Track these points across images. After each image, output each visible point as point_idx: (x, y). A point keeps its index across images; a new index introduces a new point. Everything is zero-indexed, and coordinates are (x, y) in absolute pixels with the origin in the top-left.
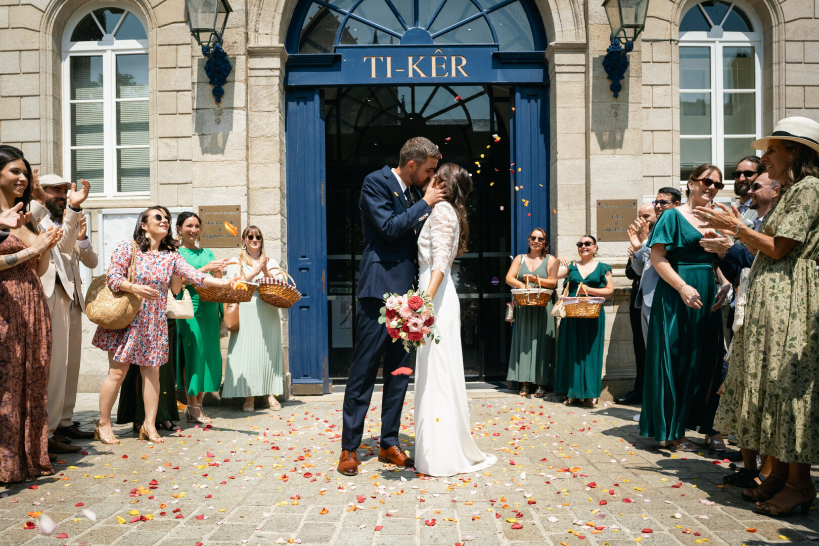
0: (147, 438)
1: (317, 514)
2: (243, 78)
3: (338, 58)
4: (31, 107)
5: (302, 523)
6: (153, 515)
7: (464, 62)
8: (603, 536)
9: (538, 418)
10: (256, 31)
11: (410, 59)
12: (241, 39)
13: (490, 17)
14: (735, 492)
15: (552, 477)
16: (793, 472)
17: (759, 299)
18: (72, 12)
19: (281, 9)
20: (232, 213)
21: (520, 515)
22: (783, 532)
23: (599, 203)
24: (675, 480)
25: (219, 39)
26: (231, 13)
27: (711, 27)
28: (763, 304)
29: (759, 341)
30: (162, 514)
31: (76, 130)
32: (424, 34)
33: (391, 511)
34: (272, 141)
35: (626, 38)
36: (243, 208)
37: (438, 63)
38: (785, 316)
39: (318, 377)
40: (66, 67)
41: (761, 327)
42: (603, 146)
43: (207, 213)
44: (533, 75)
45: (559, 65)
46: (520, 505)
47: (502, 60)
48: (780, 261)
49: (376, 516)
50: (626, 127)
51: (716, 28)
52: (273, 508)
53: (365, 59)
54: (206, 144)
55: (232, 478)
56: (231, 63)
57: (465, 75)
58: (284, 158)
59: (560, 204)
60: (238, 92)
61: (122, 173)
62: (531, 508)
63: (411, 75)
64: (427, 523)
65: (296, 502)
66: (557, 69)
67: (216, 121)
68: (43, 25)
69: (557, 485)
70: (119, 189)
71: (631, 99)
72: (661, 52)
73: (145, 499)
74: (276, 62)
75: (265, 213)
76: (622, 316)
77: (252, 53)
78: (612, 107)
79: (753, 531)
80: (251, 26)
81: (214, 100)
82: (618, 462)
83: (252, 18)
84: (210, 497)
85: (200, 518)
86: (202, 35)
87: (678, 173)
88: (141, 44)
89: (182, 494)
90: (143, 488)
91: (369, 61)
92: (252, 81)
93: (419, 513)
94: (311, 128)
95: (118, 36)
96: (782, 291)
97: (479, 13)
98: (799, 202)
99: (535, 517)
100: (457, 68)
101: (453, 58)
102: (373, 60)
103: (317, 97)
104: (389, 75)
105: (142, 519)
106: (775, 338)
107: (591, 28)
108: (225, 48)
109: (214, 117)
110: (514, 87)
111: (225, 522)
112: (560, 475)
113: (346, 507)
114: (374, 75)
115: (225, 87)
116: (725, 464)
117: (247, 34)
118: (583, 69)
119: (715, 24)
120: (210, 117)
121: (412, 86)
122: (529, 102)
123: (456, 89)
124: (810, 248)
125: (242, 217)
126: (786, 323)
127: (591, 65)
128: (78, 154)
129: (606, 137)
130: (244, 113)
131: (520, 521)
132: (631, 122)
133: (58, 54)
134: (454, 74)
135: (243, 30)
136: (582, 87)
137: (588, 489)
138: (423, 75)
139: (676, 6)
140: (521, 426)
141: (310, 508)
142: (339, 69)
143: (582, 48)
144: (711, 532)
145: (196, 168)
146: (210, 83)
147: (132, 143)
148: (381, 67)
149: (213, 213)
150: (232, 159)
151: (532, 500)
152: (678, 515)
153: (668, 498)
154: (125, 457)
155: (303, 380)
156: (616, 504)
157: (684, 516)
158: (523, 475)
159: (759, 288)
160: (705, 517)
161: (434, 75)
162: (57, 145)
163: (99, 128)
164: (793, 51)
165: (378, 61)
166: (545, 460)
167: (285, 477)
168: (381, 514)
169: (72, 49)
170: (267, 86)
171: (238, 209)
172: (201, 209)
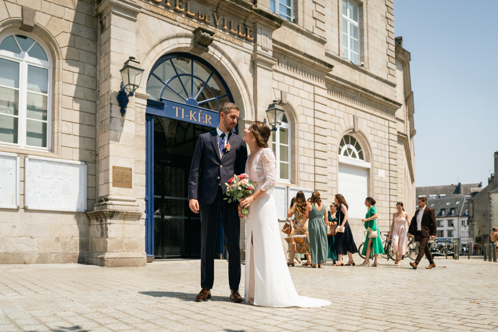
3: (163, 104)
7: (210, 118)
11: (191, 112)
13: (218, 100)
20: (128, 171)
32: (195, 102)
34: (142, 139)
36: (133, 170)
37: (201, 116)
43: (116, 170)
53: (174, 107)
54: (117, 135)
57: (210, 123)
60: (132, 113)
63: (191, 119)
67: (121, 125)
74: (145, 102)
75: (139, 173)
81: (120, 114)
91: (175, 108)
97: (214, 98)
100: (208, 120)
101: (206, 115)
102: (177, 108)
103: (154, 120)
104: (183, 117)
107: (258, 117)
109: (120, 123)
114: (177, 116)
115: (126, 109)
120: (118, 122)
125: (133, 174)
130: (134, 124)
134: (206, 122)
138: (195, 120)
142: (163, 109)
145: (112, 146)
146: (119, 106)
148: (180, 112)
149: (120, 170)
150: (128, 144)
161: (199, 121)
164: (302, 135)
165: (179, 109)
170: (141, 112)
171: (131, 169)
172: (114, 167)
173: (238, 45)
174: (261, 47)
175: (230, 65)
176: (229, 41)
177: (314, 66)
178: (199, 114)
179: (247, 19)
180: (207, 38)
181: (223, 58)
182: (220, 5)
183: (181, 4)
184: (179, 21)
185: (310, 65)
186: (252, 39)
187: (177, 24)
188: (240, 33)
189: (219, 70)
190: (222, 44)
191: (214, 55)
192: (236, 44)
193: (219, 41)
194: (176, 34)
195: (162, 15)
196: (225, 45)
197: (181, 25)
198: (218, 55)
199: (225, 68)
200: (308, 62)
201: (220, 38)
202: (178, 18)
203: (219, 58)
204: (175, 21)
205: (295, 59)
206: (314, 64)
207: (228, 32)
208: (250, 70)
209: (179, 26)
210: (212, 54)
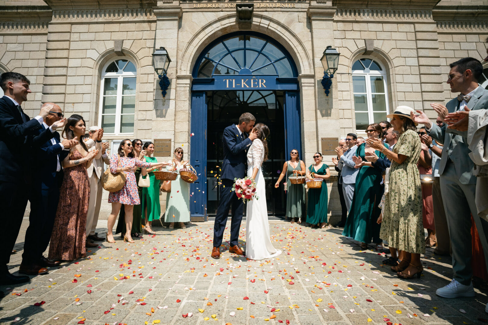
0: (127, 241)
1: (202, 276)
2: (174, 87)
3: (213, 80)
4: (87, 98)
5: (196, 281)
6: (130, 276)
7: (265, 81)
8: (330, 288)
9: (299, 233)
10: (180, 69)
11: (243, 80)
12: (174, 72)
13: (275, 64)
14: (388, 268)
15: (306, 261)
16: (413, 258)
17: (394, 181)
18: (107, 61)
19: (191, 61)
20: (167, 142)
21: (293, 278)
22: (410, 286)
23: (322, 139)
24: (362, 262)
25: (165, 72)
26: (171, 62)
27: (365, 68)
28: (396, 183)
29: (395, 199)
30: (134, 276)
31: (105, 107)
32: (248, 71)
33: (235, 276)
34: (185, 113)
35: (330, 73)
36: (172, 140)
37: (254, 82)
38: (405, 188)
39: (202, 214)
40: (103, 82)
41: (396, 193)
42: (323, 116)
43: (157, 142)
44: (293, 87)
45: (303, 83)
46: (293, 273)
47: (280, 81)
48: (401, 164)
49: (228, 277)
50: (332, 108)
51: (366, 69)
52: (183, 274)
53: (224, 80)
54: (158, 114)
55: (165, 259)
56: (170, 82)
57: (265, 87)
58: (190, 119)
59: (306, 140)
60: (172, 93)
61: (122, 125)
62: (297, 275)
63: (243, 86)
64: (251, 281)
65: (193, 271)
66: (303, 85)
68: (95, 65)
69: (309, 264)
70: (121, 132)
71: (333, 97)
72: (345, 78)
73: (126, 269)
74: (188, 81)
75: (181, 142)
76: (334, 187)
77: (178, 78)
78: (326, 100)
79: (397, 286)
80: (179, 67)
81: (162, 96)
82: (336, 254)
83: (179, 64)
84: (155, 268)
85: (151, 278)
86: (159, 71)
87: (355, 126)
88: (134, 73)
89: (143, 267)
90: (125, 264)
91: (226, 81)
92: (178, 88)
93: (248, 277)
94: (201, 107)
95: (124, 70)
96: (403, 177)
97: (271, 63)
98: (406, 140)
99: (299, 279)
100: (262, 84)
101: (260, 80)
102: (228, 80)
103: (204, 95)
104: (234, 86)
105: (125, 278)
106: (402, 197)
107: (316, 69)
108: (167, 76)
109: (162, 103)
110: (285, 92)
111: (162, 280)
112: (310, 259)
113: (215, 273)
114: (228, 87)
115: (167, 91)
116: (383, 255)
117: (177, 70)
118: (313, 85)
119: (366, 67)
120: (160, 103)
121: (243, 91)
122: (291, 97)
123: (261, 92)
124: (413, 159)
125: (172, 144)
126: (406, 191)
127: (316, 83)
128: (105, 117)
129: (324, 112)
130: (174, 101)
131: (293, 281)
132: (334, 106)
133: (100, 77)
134: (260, 86)
135: (175, 69)
136: (313, 92)
137: (323, 266)
138: (248, 87)
139: (350, 60)
140: (292, 237)
141: (199, 273)
142: (213, 84)
143: (313, 77)
144: (378, 286)
145: (154, 123)
146: (161, 89)
147: (128, 113)
148: (230, 83)
149: (160, 142)
150: (168, 120)
151: (298, 271)
152: (363, 278)
153: (358, 270)
154: (118, 249)
155: (196, 215)
156: (335, 273)
157: (366, 279)
158: (293, 259)
159: (393, 176)
160: (375, 279)
161: (252, 86)
162: (97, 113)
163: (114, 107)
164: (399, 78)
165: (229, 81)
166: (303, 252)
167: (188, 259)
168: (231, 277)
169: (106, 75)
170: (184, 91)
171: (170, 140)
172: (155, 140)
173: (290, 8)
174: (316, 1)
175: (279, 28)
176: (278, 8)
180: (246, 11)
181: (272, 24)
184: (222, 7)
185: (405, 4)
187: (221, 10)
190: (269, 12)
191: (261, 25)
192: (286, 8)
193: (266, 11)
194: (218, 19)
195: (205, 8)
196: (274, 12)
197: (224, 10)
198: (265, 23)
199: (275, 32)
201: (267, 8)
202: (221, 5)
203: (267, 25)
204: (219, 8)
205: (382, 3)
207: (276, 0)
208: (307, 27)
210: (258, 24)
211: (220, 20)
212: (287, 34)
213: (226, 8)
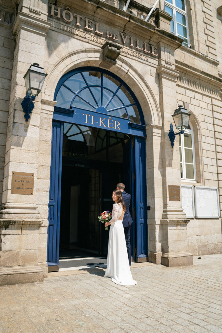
2: (39, 112)
3: (73, 112)
7: (119, 124)
10: (45, 93)
11: (100, 118)
12: (40, 95)
13: (127, 108)
19: (55, 86)
20: (29, 177)
23: (169, 186)
32: (105, 109)
34: (48, 144)
36: (36, 175)
37: (110, 122)
39: (56, 262)
45: (154, 133)
47: (131, 126)
53: (83, 114)
54: (19, 140)
57: (120, 129)
59: (155, 185)
60: (37, 118)
63: (100, 125)
67: (25, 130)
74: (52, 108)
75: (43, 178)
78: (171, 151)
80: (43, 90)
81: (24, 120)
91: (85, 116)
97: (123, 106)
100: (117, 126)
101: (115, 122)
102: (86, 115)
103: (62, 127)
104: (92, 123)
109: (24, 128)
110: (135, 137)
114: (86, 122)
115: (30, 115)
117: (42, 93)
118: (160, 135)
120: (22, 128)
122: (139, 143)
125: (34, 179)
127: (165, 135)
130: (38, 129)
134: (115, 128)
138: (105, 126)
142: (72, 117)
146: (24, 111)
148: (89, 119)
149: (20, 176)
150: (32, 150)
161: (109, 127)
164: (203, 139)
165: (88, 116)
170: (47, 118)
171: (33, 175)
172: (13, 173)
173: (144, 60)
174: (165, 61)
175: (137, 77)
176: (135, 57)
177: (211, 82)
178: (109, 120)
179: (152, 39)
180: (115, 51)
181: (131, 71)
182: (126, 27)
183: (90, 24)
184: (89, 38)
185: (207, 81)
186: (157, 55)
187: (87, 41)
188: (146, 50)
189: (127, 82)
190: (129, 59)
191: (122, 68)
192: (142, 59)
193: (126, 57)
194: (85, 49)
195: (71, 33)
196: (132, 60)
197: (90, 42)
198: (125, 68)
199: (133, 79)
200: (206, 79)
201: (127, 54)
202: (87, 36)
203: (127, 70)
204: (85, 38)
205: (194, 76)
206: (210, 80)
207: (134, 49)
208: (156, 81)
209: (88, 43)
210: (120, 67)
211: (86, 51)
212: (142, 83)
213: (92, 41)
